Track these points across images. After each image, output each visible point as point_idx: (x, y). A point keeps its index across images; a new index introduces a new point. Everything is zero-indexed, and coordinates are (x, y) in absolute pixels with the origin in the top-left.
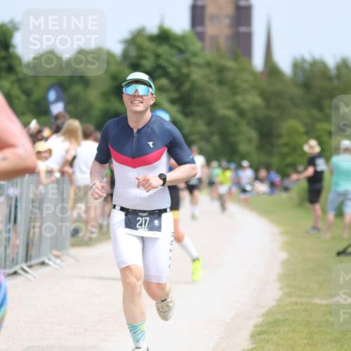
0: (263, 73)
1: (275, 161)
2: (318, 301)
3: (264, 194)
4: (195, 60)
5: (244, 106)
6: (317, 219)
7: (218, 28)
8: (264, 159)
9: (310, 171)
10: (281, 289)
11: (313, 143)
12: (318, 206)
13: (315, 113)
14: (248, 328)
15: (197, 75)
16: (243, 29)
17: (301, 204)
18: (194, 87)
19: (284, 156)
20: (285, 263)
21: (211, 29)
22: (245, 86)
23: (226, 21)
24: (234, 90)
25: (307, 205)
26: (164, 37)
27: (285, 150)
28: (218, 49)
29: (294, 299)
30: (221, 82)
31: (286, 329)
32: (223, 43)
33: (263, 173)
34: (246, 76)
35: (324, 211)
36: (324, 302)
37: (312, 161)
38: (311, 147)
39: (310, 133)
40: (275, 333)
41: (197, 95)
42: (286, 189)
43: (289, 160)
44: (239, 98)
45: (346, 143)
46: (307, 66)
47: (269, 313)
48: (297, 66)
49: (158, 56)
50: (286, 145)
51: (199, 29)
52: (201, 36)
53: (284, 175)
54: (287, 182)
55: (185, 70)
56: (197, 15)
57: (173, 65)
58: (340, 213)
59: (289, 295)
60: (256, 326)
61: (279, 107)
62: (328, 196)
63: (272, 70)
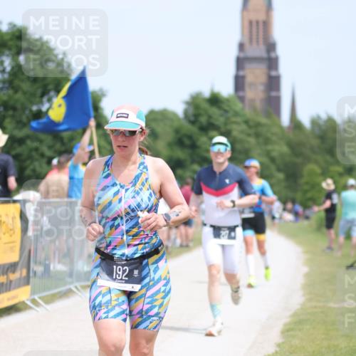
0: (289, 128)
1: (299, 196)
2: (332, 305)
3: (291, 221)
5: (274, 154)
6: (331, 241)
7: (255, 93)
8: (290, 194)
9: (328, 204)
10: (304, 295)
11: (330, 181)
12: (332, 231)
13: (328, 158)
14: (279, 326)
16: (274, 94)
17: (319, 229)
19: (305, 192)
20: (307, 275)
21: (249, 94)
22: (274, 138)
23: (261, 88)
24: (267, 141)
25: (324, 230)
26: (215, 100)
27: (306, 187)
28: (254, 109)
29: (314, 304)
30: (257, 135)
31: (308, 327)
32: (258, 104)
33: (289, 206)
34: (275, 130)
35: (337, 235)
36: (336, 306)
37: (329, 196)
38: (328, 185)
39: (325, 174)
40: (300, 330)
42: (307, 218)
43: (309, 195)
44: (270, 147)
45: (351, 182)
46: (321, 123)
47: (295, 315)
48: (314, 122)
49: (210, 117)
50: (307, 183)
51: (241, 94)
52: (242, 99)
53: (306, 207)
54: (308, 212)
56: (239, 83)
58: (348, 236)
59: (310, 300)
60: (285, 325)
62: (340, 223)
63: (296, 124)
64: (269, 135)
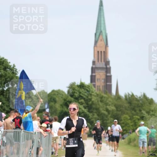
4: (93, 94)
5: (110, 109)
7: (100, 83)
13: (133, 112)
15: (94, 99)
16: (108, 84)
18: (93, 103)
21: (97, 83)
22: (110, 103)
23: (103, 81)
24: (107, 104)
26: (82, 86)
28: (100, 90)
30: (101, 101)
32: (101, 88)
34: (110, 99)
41: (94, 106)
42: (124, 139)
46: (130, 96)
48: (126, 96)
49: (80, 93)
51: (93, 83)
52: (94, 86)
54: (124, 136)
55: (90, 97)
56: (93, 79)
57: (85, 96)
61: (121, 110)
63: (118, 97)
64: (108, 102)
